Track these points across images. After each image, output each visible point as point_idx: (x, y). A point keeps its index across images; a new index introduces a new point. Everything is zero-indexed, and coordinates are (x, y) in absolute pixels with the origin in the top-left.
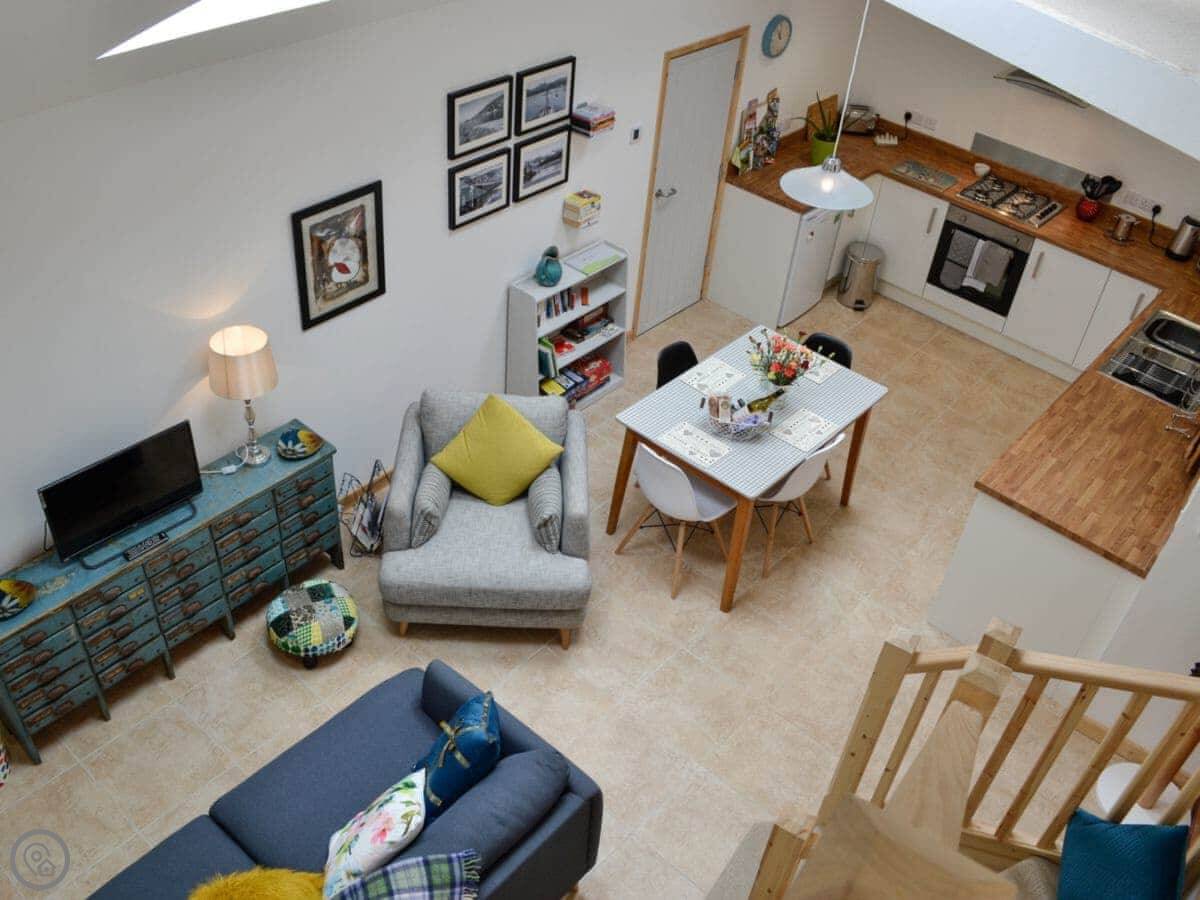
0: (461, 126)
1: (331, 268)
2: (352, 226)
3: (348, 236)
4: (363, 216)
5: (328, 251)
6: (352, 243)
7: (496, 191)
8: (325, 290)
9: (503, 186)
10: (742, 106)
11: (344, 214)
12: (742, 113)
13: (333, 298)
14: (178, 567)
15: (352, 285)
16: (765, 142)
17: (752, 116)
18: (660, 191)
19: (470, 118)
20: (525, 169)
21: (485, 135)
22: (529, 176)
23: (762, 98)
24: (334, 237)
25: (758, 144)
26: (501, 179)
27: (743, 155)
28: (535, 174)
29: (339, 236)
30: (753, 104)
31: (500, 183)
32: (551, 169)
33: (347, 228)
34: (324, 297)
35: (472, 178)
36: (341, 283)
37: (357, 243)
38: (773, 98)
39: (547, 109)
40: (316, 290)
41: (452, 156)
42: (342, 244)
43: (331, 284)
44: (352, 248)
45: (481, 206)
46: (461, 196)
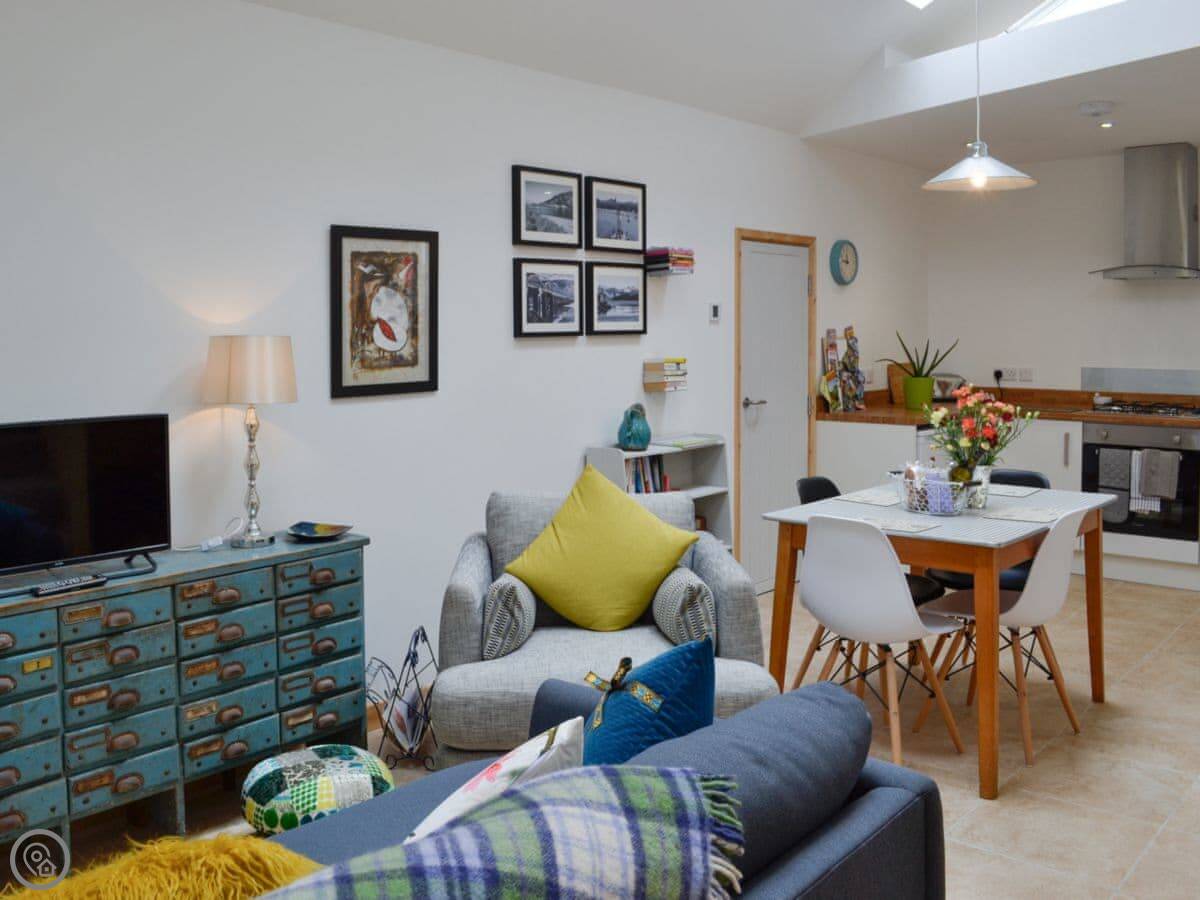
0: (527, 207)
1: (373, 323)
2: (401, 276)
3: (395, 286)
4: (415, 268)
5: (372, 296)
6: (399, 299)
7: (567, 309)
8: (363, 351)
9: (575, 306)
10: (820, 334)
11: (394, 255)
12: (822, 340)
13: (372, 368)
14: (114, 644)
15: (397, 361)
16: (851, 382)
17: (833, 346)
18: (747, 399)
19: (538, 202)
20: (599, 297)
21: (553, 231)
22: (604, 308)
23: (840, 333)
24: (378, 281)
25: (844, 382)
26: (572, 296)
27: (831, 389)
28: (609, 308)
29: (385, 283)
30: (830, 333)
31: (572, 301)
32: (626, 311)
33: (395, 276)
34: (362, 360)
35: (541, 279)
36: (384, 351)
37: (406, 301)
38: (849, 334)
39: (618, 233)
40: (353, 345)
41: (517, 240)
42: (389, 296)
43: (371, 347)
44: (400, 307)
45: (551, 320)
46: (528, 297)
